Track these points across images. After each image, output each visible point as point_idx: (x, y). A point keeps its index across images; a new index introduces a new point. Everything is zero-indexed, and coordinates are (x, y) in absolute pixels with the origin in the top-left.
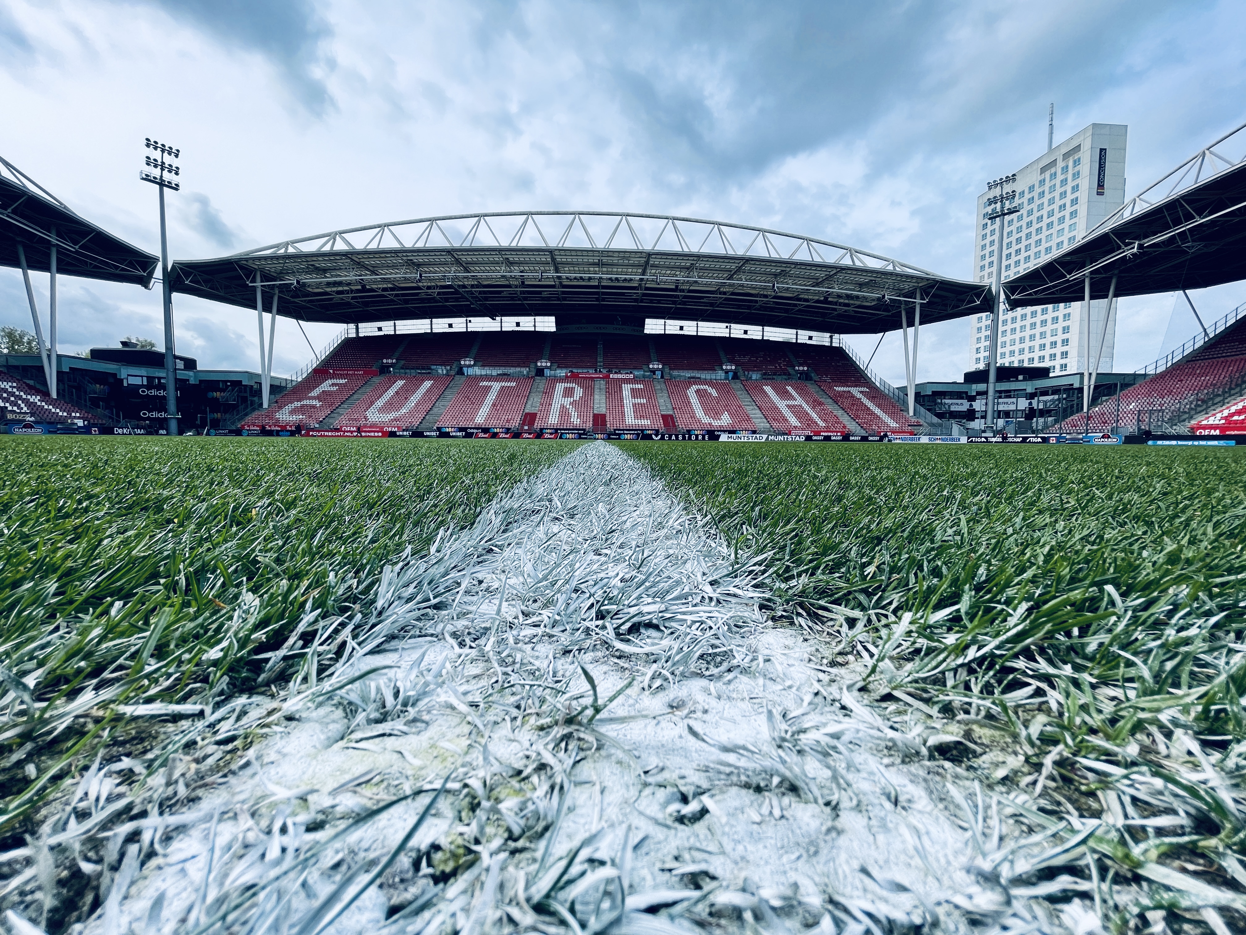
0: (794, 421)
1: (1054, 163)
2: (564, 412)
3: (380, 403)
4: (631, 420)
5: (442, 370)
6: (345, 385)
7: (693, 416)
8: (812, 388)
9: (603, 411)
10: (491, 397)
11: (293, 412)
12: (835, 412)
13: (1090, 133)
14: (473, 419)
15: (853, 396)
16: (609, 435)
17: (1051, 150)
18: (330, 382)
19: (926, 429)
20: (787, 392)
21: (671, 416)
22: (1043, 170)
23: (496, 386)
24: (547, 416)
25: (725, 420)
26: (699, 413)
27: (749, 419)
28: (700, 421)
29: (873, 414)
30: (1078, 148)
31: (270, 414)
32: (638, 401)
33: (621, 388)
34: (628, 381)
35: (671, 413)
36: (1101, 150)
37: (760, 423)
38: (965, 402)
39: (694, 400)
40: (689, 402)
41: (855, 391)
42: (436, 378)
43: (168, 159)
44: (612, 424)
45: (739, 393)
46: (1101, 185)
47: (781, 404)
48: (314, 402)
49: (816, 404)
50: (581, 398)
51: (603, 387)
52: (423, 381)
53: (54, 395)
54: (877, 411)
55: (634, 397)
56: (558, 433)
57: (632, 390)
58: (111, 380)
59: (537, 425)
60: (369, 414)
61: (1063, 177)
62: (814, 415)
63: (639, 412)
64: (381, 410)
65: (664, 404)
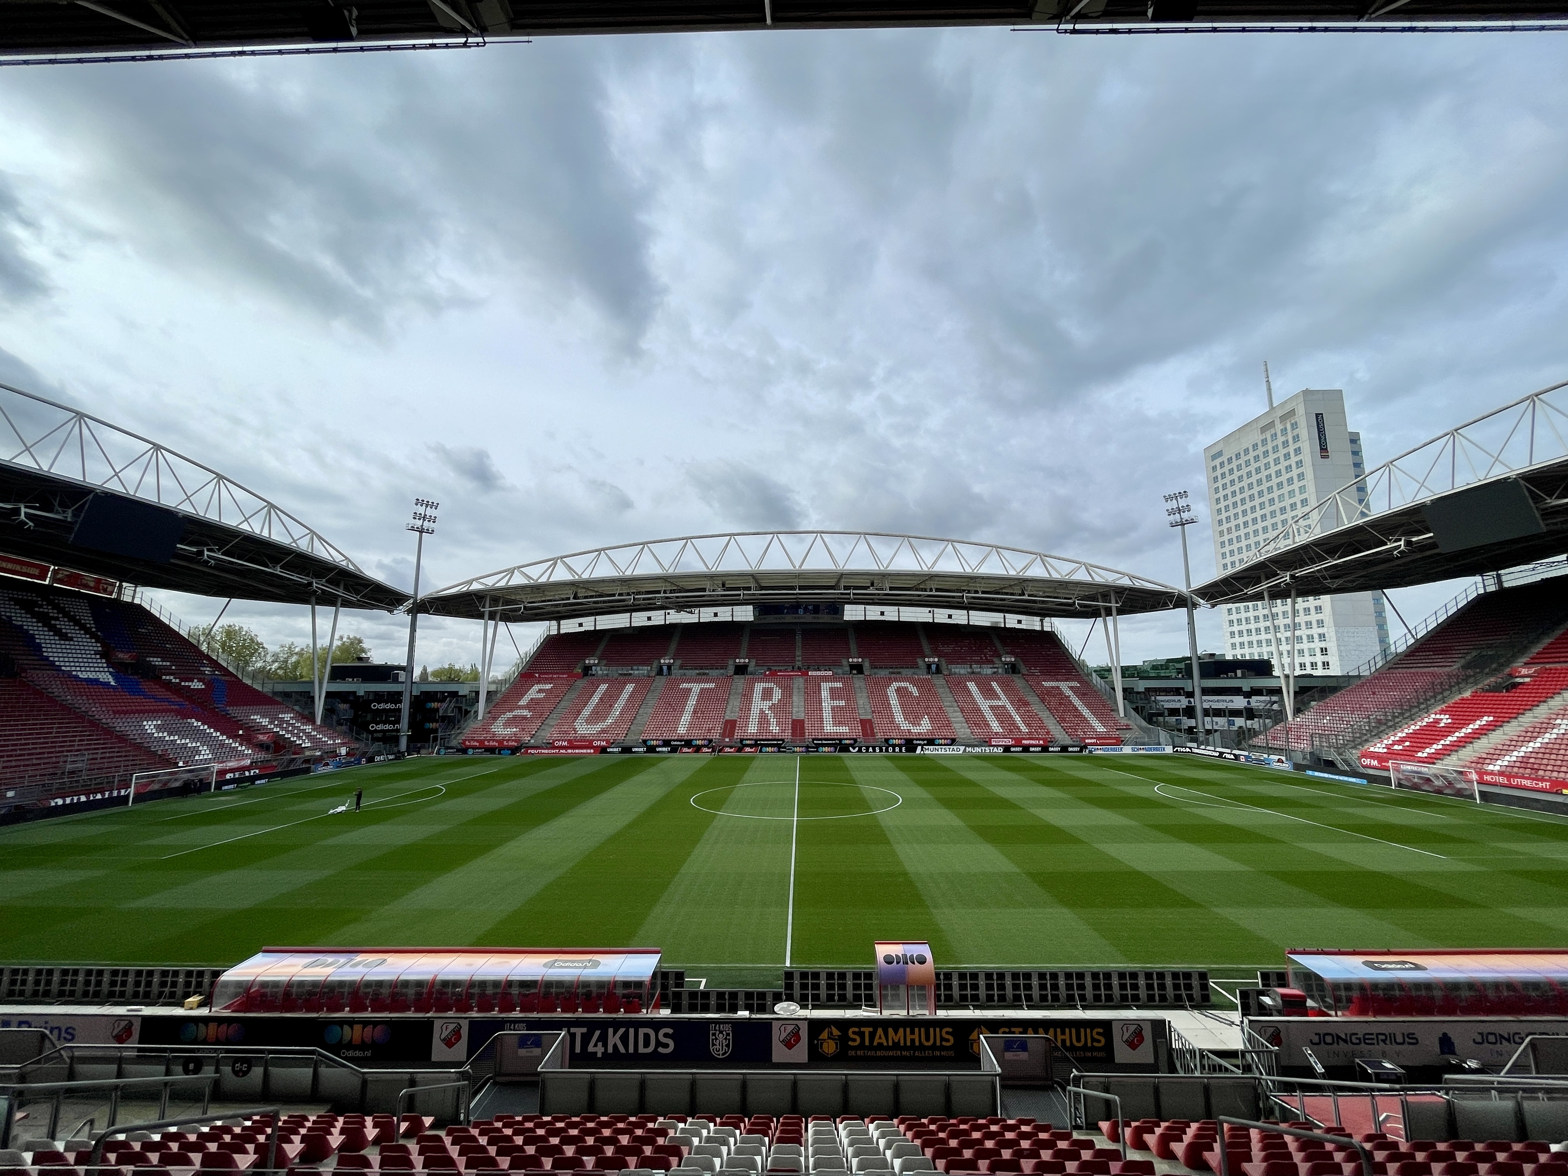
0: (996, 726)
1: (1272, 424)
2: (763, 719)
3: (586, 712)
4: (830, 728)
5: (644, 670)
6: (550, 690)
7: (892, 722)
8: (1018, 682)
9: (801, 716)
10: (692, 702)
11: (508, 723)
12: (1041, 715)
13: (1302, 399)
14: (676, 729)
15: (1061, 693)
16: (807, 747)
17: (1272, 408)
18: (536, 687)
19: (1136, 733)
20: (992, 689)
21: (870, 721)
22: (1264, 429)
23: (696, 688)
24: (747, 726)
25: (924, 727)
26: (899, 718)
27: (949, 724)
28: (899, 727)
29: (1081, 715)
30: (1292, 413)
31: (485, 728)
32: (837, 703)
33: (820, 686)
34: (826, 679)
35: (869, 717)
36: (1317, 415)
37: (962, 730)
38: (1182, 698)
39: (894, 702)
40: (889, 704)
41: (1065, 687)
42: (636, 680)
43: (430, 512)
44: (810, 732)
45: (941, 690)
46: (1324, 449)
47: (984, 704)
48: (525, 713)
49: (1021, 703)
50: (780, 700)
51: (802, 686)
52: (625, 684)
53: (318, 722)
54: (1086, 712)
55: (832, 699)
56: (758, 744)
57: (831, 689)
58: (351, 698)
59: (738, 735)
60: (577, 725)
61: (1283, 439)
62: (1017, 718)
63: (839, 716)
64: (590, 721)
65: (864, 706)
